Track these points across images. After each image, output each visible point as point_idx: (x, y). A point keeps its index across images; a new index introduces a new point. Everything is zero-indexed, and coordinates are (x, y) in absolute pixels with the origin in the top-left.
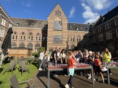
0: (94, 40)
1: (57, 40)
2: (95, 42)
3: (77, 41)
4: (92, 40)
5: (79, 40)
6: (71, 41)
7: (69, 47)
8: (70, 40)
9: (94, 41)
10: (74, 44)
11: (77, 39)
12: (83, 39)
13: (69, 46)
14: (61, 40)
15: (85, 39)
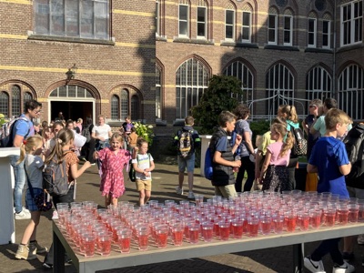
0: (347, 26)
1: (69, 19)
2: (353, 43)
3: (229, 33)
4: (336, 29)
5: (239, 25)
6: (183, 27)
7: (160, 80)
8: (172, 18)
9: (347, 40)
10: (201, 51)
11: (230, 17)
12: (271, 19)
13: (162, 71)
14: (101, 13)
15: (287, 14)
